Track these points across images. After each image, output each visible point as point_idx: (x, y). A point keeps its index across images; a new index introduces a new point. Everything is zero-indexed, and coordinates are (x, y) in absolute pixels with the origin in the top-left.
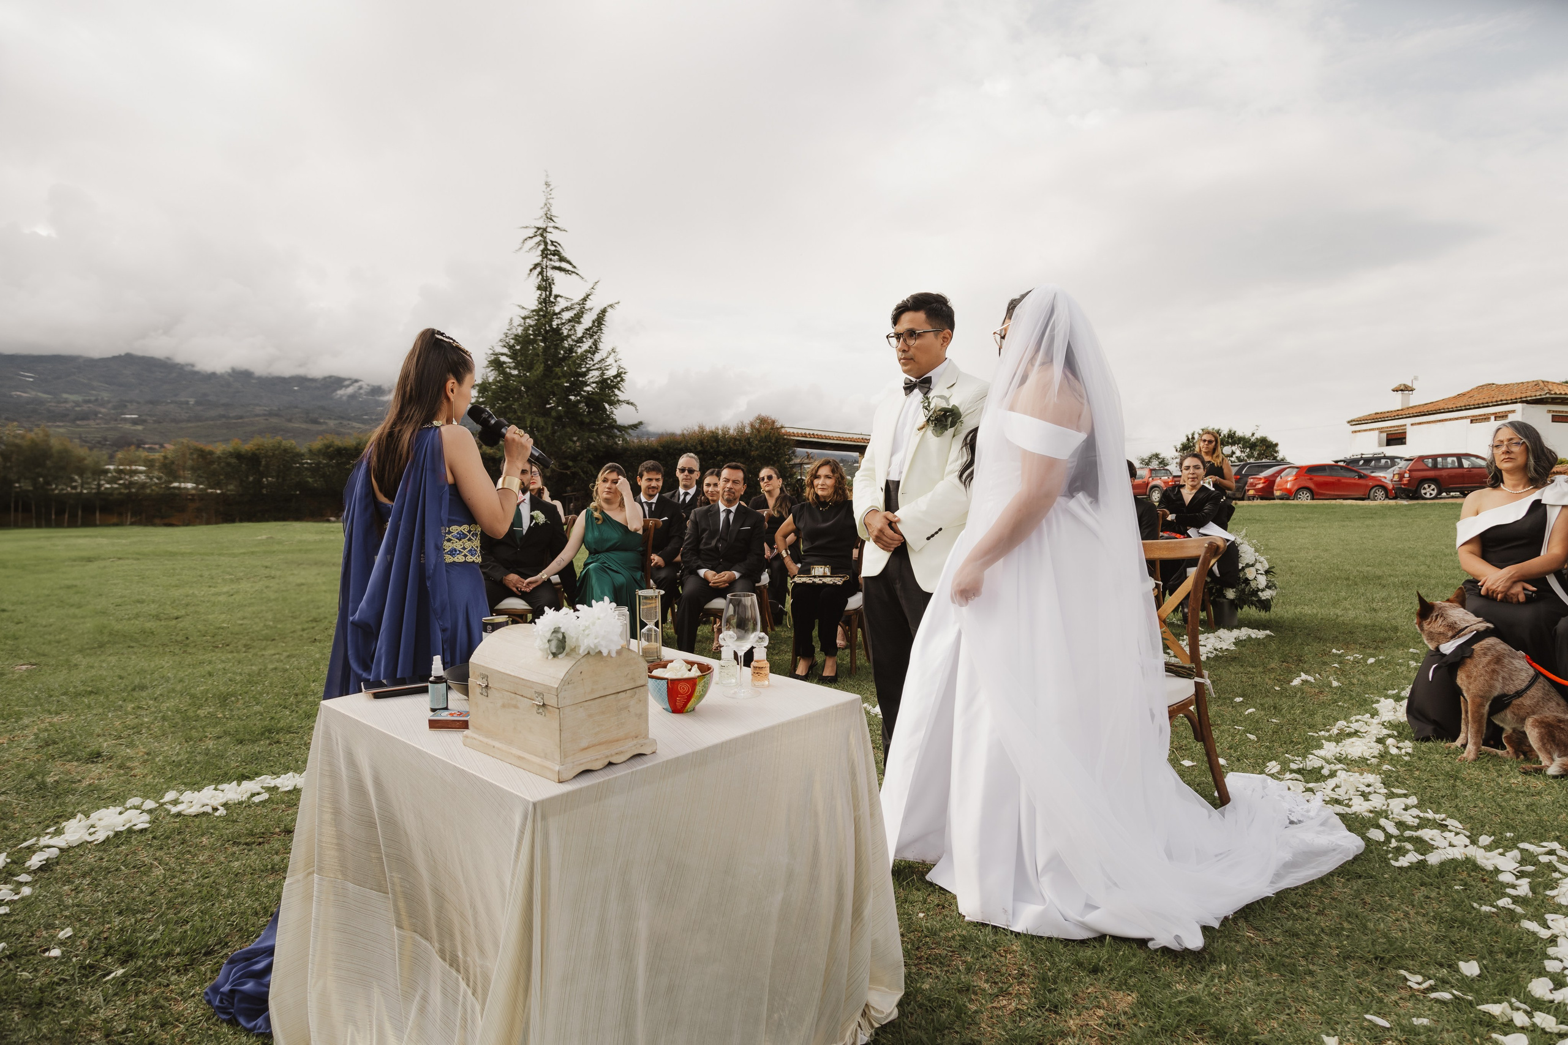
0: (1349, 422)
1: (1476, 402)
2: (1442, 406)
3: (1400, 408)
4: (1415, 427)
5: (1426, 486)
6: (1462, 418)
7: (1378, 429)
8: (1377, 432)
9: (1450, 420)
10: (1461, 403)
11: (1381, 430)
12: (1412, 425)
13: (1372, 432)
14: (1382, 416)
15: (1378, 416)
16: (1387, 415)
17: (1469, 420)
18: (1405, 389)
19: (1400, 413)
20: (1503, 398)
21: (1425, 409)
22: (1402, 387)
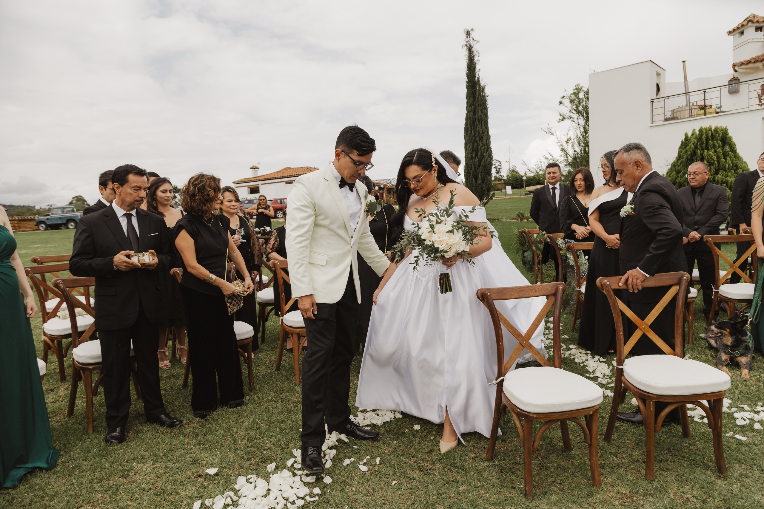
0: (233, 183)
1: (287, 175)
2: (273, 176)
3: (254, 176)
4: (263, 185)
5: (278, 212)
6: (282, 182)
7: (247, 186)
8: (247, 188)
9: (277, 182)
10: (280, 175)
11: (248, 187)
12: (262, 184)
13: (244, 187)
14: (248, 180)
15: (246, 180)
16: (250, 179)
17: (285, 183)
18: (254, 168)
19: (256, 179)
20: (297, 174)
21: (266, 177)
22: (254, 167)
